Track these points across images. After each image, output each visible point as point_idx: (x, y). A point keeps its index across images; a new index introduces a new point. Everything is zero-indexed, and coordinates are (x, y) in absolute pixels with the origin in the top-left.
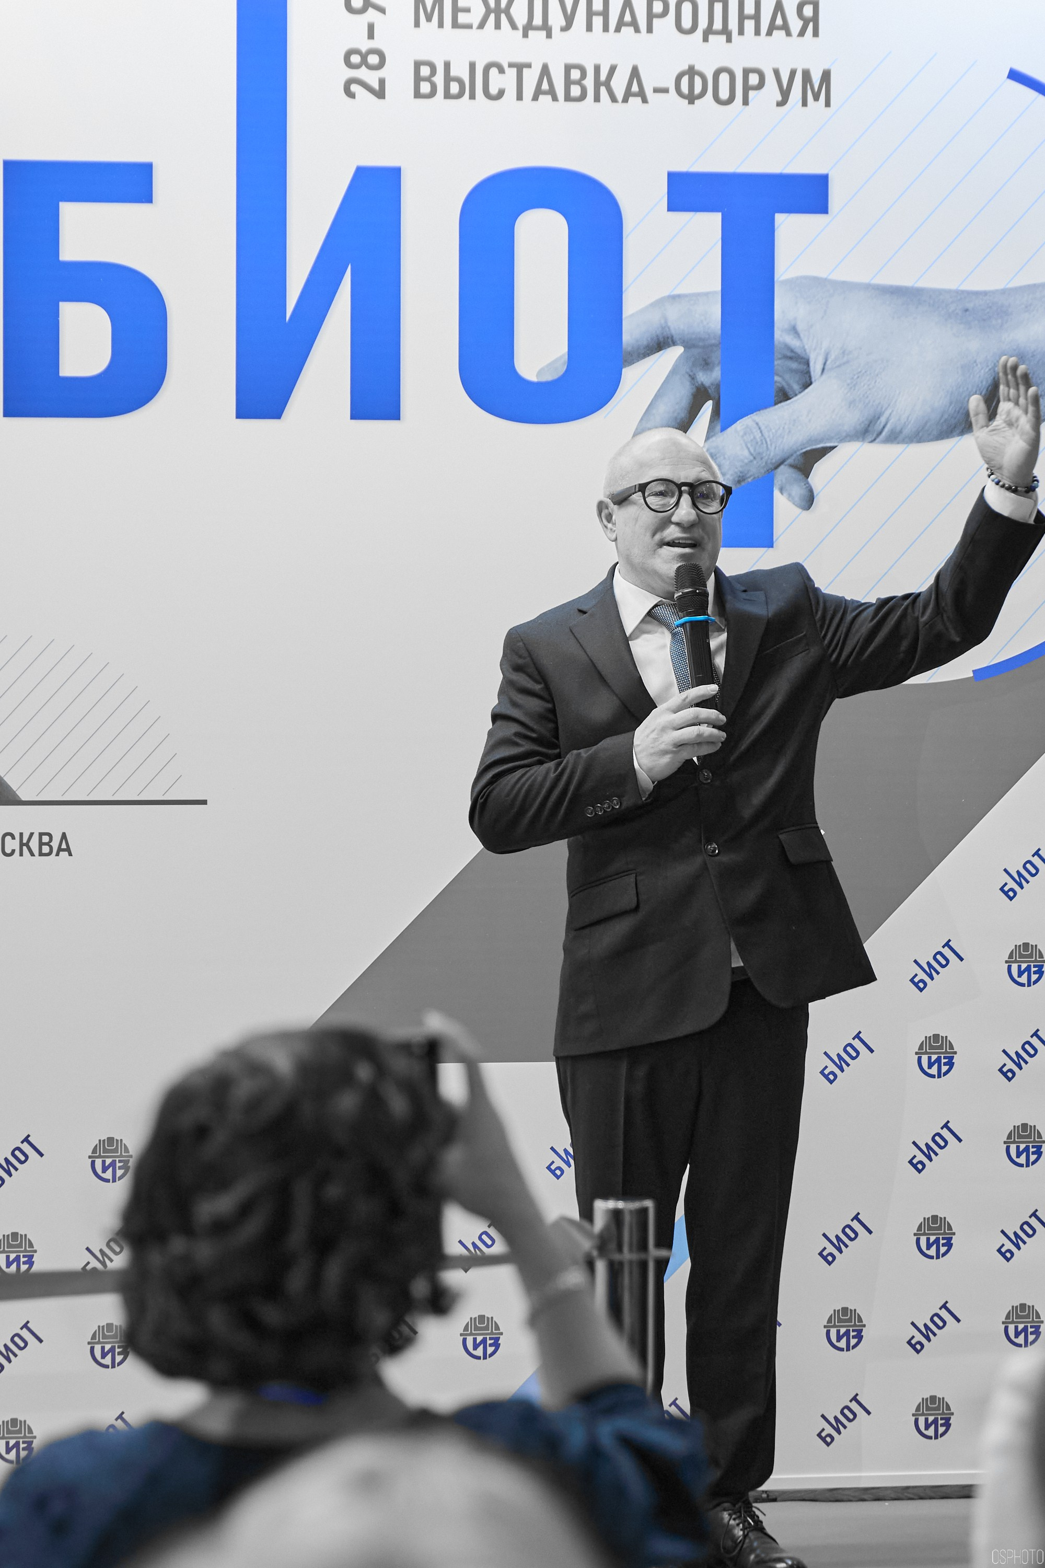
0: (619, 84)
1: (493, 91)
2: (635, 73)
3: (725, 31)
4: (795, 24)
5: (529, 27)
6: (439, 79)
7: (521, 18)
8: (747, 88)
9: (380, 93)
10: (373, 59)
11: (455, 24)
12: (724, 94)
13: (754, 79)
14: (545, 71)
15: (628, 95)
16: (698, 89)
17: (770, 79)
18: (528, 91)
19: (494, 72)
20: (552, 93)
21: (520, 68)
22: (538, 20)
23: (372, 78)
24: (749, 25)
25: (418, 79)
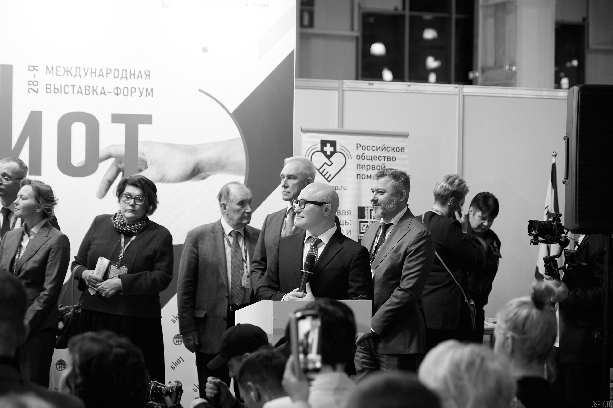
0: (99, 91)
1: (66, 92)
2: (103, 88)
3: (126, 78)
4: (144, 76)
5: (76, 76)
6: (52, 88)
7: (74, 74)
8: (132, 92)
9: (37, 92)
10: (35, 83)
11: (57, 75)
12: (126, 94)
13: (133, 90)
14: (80, 87)
15: (101, 93)
16: (119, 92)
17: (137, 90)
18: (76, 92)
19: (66, 87)
20: (82, 93)
21: (73, 86)
22: (78, 74)
23: (35, 88)
24: (132, 76)
25: (47, 88)
